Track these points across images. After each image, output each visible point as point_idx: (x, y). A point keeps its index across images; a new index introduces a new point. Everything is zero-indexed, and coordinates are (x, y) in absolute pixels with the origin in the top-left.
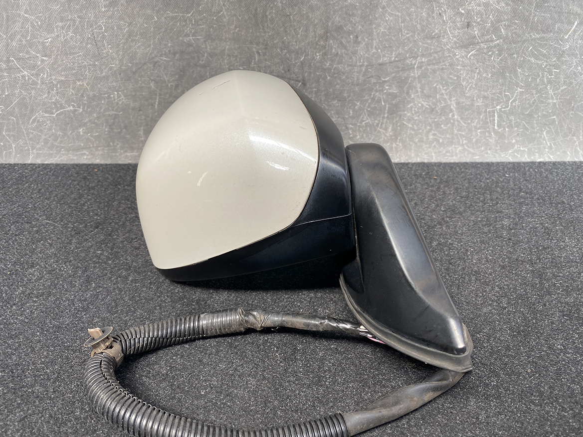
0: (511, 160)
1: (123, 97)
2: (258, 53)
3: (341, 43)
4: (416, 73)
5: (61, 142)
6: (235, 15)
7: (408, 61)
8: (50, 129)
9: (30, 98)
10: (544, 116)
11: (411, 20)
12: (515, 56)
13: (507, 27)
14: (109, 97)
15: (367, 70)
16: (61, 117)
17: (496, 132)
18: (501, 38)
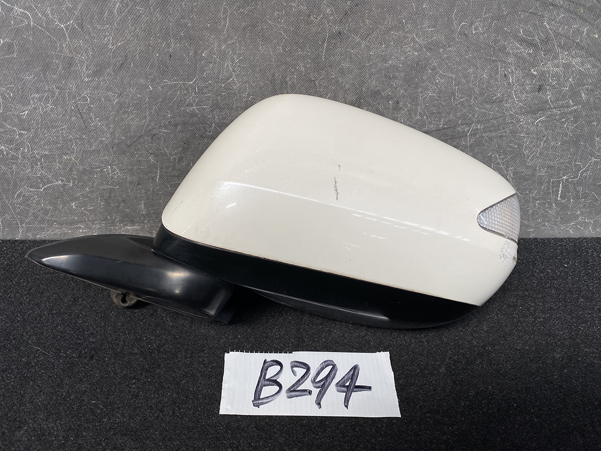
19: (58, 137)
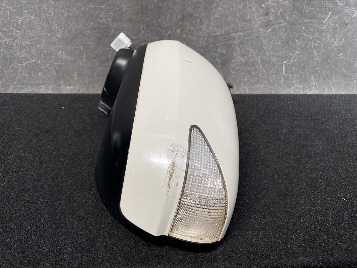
0: (293, 93)
1: (64, 54)
2: (144, 29)
3: (192, 24)
4: (237, 42)
5: (28, 81)
6: (129, 7)
7: (232, 35)
8: (21, 73)
9: (9, 55)
10: (312, 68)
11: (233, 10)
12: (295, 32)
13: (290, 15)
14: (56, 54)
15: (207, 39)
16: (28, 66)
17: (284, 77)
18: (286, 22)
19: (35, 34)
